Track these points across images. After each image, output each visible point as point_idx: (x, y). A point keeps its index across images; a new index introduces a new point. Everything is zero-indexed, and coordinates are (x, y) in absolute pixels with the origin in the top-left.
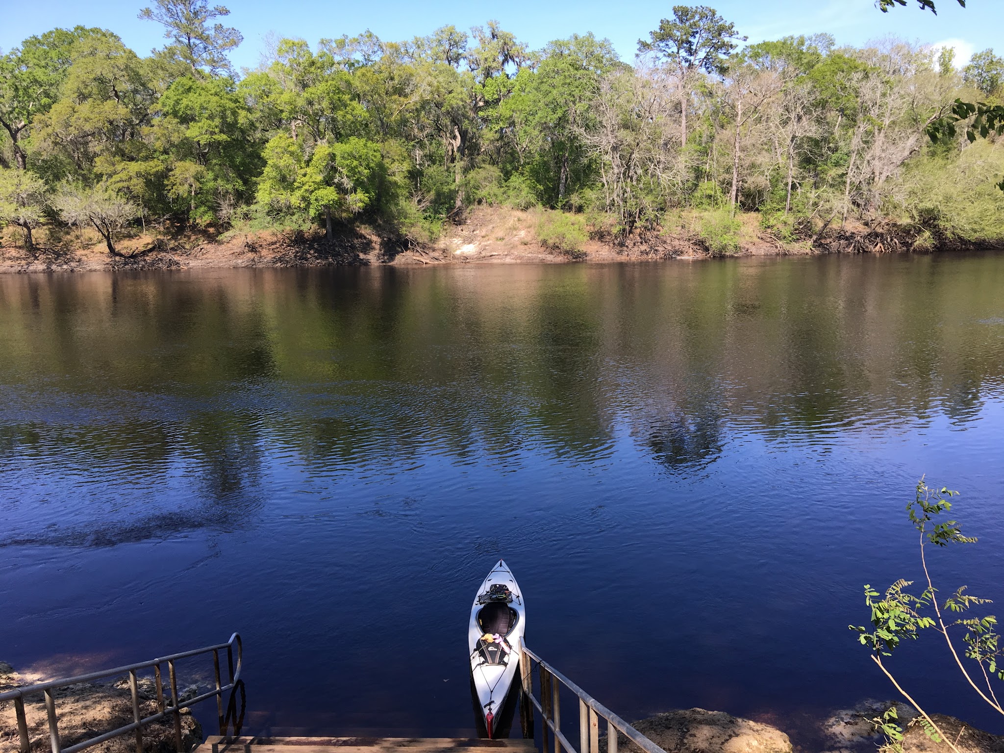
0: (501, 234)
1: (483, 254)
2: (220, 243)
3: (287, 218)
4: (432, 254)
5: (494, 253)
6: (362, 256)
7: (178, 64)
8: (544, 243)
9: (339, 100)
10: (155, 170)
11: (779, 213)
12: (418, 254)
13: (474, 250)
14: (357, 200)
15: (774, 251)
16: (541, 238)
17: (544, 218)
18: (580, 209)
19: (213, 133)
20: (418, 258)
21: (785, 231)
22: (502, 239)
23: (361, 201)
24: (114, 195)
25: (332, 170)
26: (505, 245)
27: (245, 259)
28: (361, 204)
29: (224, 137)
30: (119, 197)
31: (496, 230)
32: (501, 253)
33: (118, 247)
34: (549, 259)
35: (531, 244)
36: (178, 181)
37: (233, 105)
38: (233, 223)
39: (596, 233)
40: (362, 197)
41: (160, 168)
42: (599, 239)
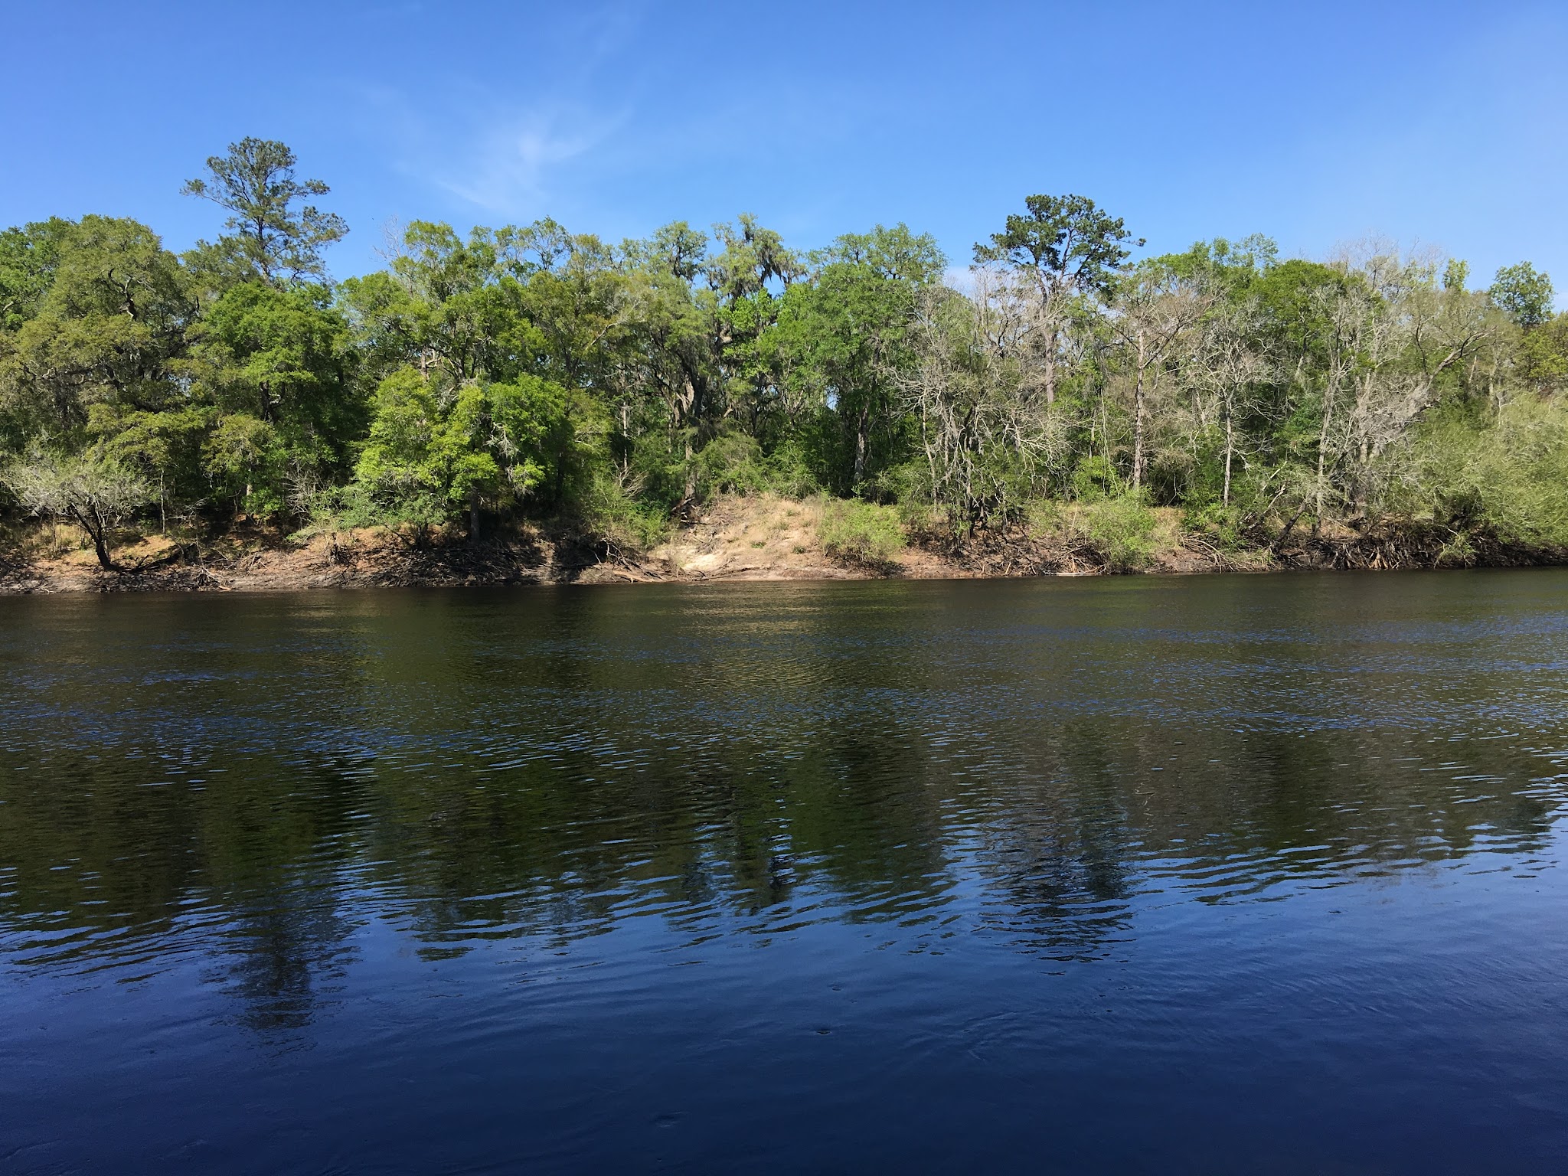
0: (759, 537)
1: (731, 566)
2: (289, 548)
3: (405, 504)
4: (645, 567)
5: (748, 566)
6: (526, 572)
7: (239, 261)
8: (831, 550)
9: (500, 316)
10: (187, 426)
11: (1214, 506)
12: (622, 567)
13: (715, 563)
14: (526, 475)
15: (1208, 566)
16: (827, 541)
17: (831, 510)
18: (889, 499)
19: (290, 368)
20: (621, 573)
21: (1227, 534)
22: (762, 544)
23: (532, 476)
24: (115, 464)
25: (485, 427)
26: (767, 553)
27: (331, 574)
28: (529, 482)
29: (307, 375)
30: (123, 470)
31: (751, 531)
32: (759, 566)
33: (115, 556)
34: (839, 575)
35: (810, 551)
36: (225, 445)
37: (324, 325)
38: (313, 514)
39: (916, 535)
40: (534, 470)
41: (195, 423)
42: (921, 544)
